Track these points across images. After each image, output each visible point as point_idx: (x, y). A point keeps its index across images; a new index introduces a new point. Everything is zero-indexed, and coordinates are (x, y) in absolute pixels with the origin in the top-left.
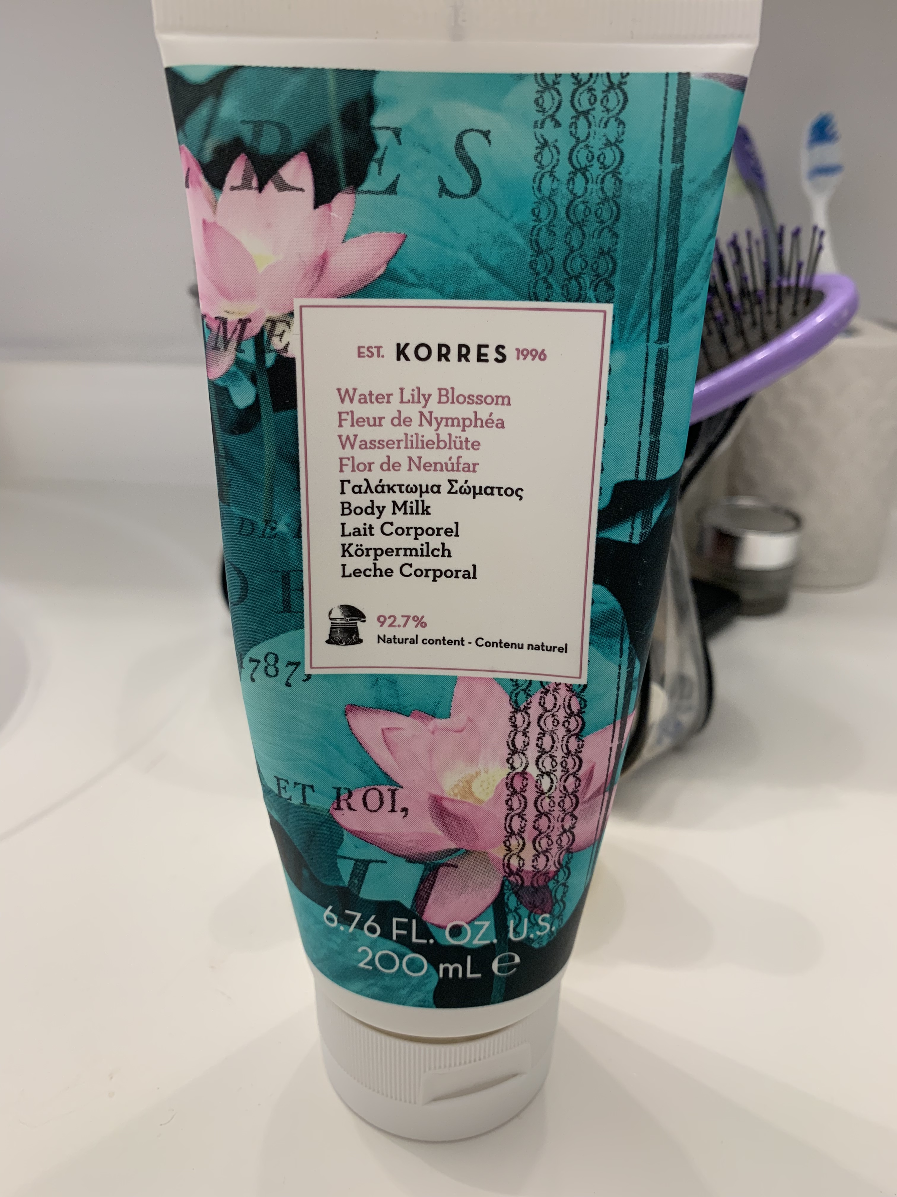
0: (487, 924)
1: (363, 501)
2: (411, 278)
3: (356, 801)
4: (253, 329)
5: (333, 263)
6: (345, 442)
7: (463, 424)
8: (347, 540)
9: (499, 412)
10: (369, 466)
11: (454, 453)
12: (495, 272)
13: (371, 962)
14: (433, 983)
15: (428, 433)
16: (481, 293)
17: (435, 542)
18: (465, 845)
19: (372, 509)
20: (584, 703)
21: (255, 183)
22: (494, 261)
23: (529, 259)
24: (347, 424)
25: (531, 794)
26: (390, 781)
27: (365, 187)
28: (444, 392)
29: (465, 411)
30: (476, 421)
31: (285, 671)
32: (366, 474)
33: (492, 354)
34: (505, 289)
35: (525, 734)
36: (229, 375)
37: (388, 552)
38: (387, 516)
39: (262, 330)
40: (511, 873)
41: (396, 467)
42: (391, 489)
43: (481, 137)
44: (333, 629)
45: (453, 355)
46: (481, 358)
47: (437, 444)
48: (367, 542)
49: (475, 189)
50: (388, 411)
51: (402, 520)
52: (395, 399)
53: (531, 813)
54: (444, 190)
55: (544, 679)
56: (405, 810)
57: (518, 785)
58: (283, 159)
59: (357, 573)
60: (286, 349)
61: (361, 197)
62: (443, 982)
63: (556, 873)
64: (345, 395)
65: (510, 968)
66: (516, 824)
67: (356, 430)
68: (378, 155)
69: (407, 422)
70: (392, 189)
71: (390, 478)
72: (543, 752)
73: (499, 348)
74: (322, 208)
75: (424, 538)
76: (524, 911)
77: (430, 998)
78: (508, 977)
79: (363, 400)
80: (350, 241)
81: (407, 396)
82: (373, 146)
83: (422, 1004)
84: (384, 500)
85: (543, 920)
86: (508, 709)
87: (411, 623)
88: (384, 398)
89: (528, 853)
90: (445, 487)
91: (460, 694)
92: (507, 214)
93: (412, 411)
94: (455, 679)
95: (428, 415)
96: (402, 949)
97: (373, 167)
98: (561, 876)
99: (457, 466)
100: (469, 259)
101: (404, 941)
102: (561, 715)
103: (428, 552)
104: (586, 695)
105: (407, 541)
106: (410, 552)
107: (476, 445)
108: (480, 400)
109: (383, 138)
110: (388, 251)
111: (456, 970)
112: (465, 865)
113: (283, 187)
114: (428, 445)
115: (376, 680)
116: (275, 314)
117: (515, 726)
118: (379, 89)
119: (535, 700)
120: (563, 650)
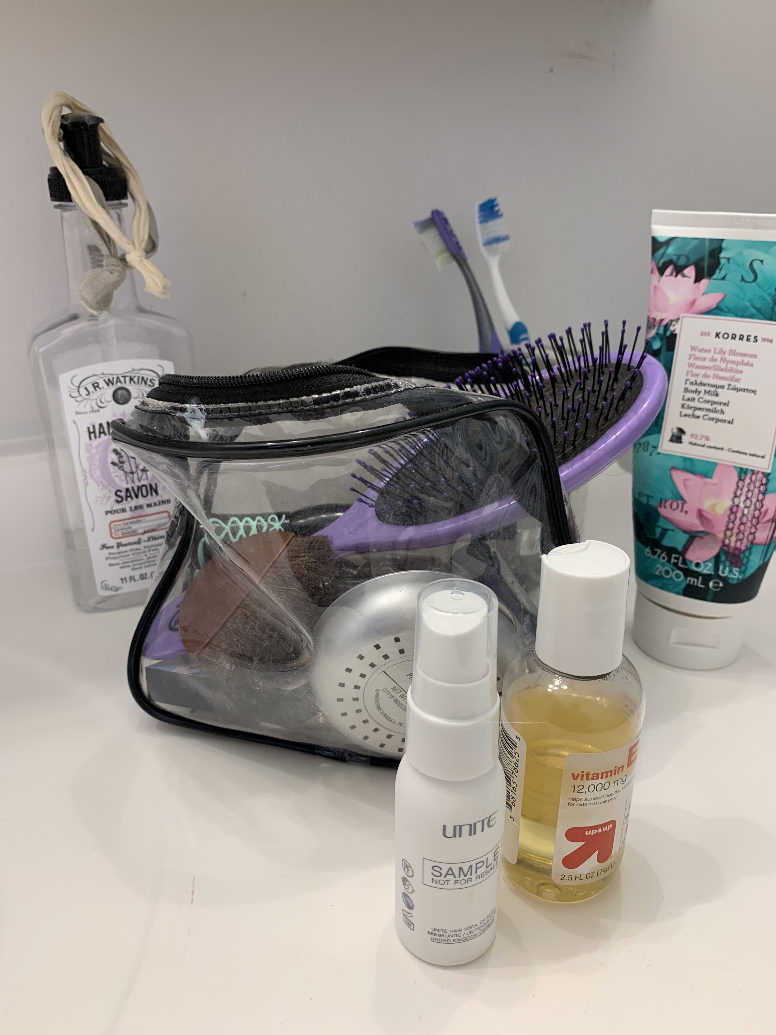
0: (710, 565)
1: (693, 388)
2: (726, 309)
3: (668, 504)
4: (664, 323)
5: (697, 303)
6: (690, 365)
7: (737, 363)
8: (684, 402)
9: (752, 360)
10: (698, 375)
11: (732, 374)
12: (758, 310)
13: (661, 572)
14: (683, 585)
15: (723, 365)
16: (751, 316)
17: (719, 408)
18: (708, 530)
19: (696, 391)
20: (768, 480)
21: (674, 274)
22: (758, 305)
23: (771, 306)
24: (692, 359)
25: (739, 514)
26: (682, 499)
27: (714, 277)
28: (731, 351)
29: (739, 359)
30: (742, 363)
31: (651, 449)
32: (696, 378)
33: (752, 339)
34: (761, 316)
35: (741, 489)
36: (653, 338)
37: (700, 409)
38: (702, 395)
39: (668, 323)
40: (724, 545)
41: (708, 377)
42: (705, 385)
43: (760, 262)
44: (673, 436)
45: (738, 338)
46: (748, 340)
47: (726, 370)
48: (692, 404)
49: (755, 280)
50: (708, 356)
51: (707, 397)
52: (713, 351)
53: (737, 522)
54: (743, 279)
55: (753, 468)
56: (686, 512)
57: (734, 509)
58: (685, 267)
59: (686, 415)
60: (674, 330)
61: (712, 281)
62: (688, 586)
63: (744, 551)
64: (693, 348)
65: (718, 587)
66: (731, 525)
67: (695, 361)
68: (720, 267)
69: (714, 360)
70: (723, 278)
71: (705, 381)
72: (747, 498)
73: (755, 337)
74: (697, 284)
75: (715, 406)
76: (727, 564)
77: (681, 591)
78: (716, 592)
79: (700, 351)
80: (705, 296)
81: (717, 351)
82: (719, 263)
83: (678, 593)
84: (701, 389)
85: (736, 571)
86: (736, 479)
87: (704, 439)
88: (708, 351)
89: (734, 539)
90: (726, 387)
91: (718, 470)
92: (765, 289)
93: (718, 357)
94: (717, 464)
95: (723, 359)
96: (674, 568)
97: (718, 271)
98: (747, 553)
99: (732, 379)
100: (748, 304)
101: (676, 564)
102: (758, 484)
103: (715, 411)
104: (770, 477)
105: (708, 406)
106: (708, 410)
107: (741, 372)
108: (745, 355)
109: (723, 261)
110: (718, 299)
111: (694, 582)
112: (707, 538)
113: (684, 276)
114: (722, 370)
115: (685, 459)
116: (673, 318)
117: (738, 486)
118: (724, 245)
119: (748, 476)
120: (763, 457)
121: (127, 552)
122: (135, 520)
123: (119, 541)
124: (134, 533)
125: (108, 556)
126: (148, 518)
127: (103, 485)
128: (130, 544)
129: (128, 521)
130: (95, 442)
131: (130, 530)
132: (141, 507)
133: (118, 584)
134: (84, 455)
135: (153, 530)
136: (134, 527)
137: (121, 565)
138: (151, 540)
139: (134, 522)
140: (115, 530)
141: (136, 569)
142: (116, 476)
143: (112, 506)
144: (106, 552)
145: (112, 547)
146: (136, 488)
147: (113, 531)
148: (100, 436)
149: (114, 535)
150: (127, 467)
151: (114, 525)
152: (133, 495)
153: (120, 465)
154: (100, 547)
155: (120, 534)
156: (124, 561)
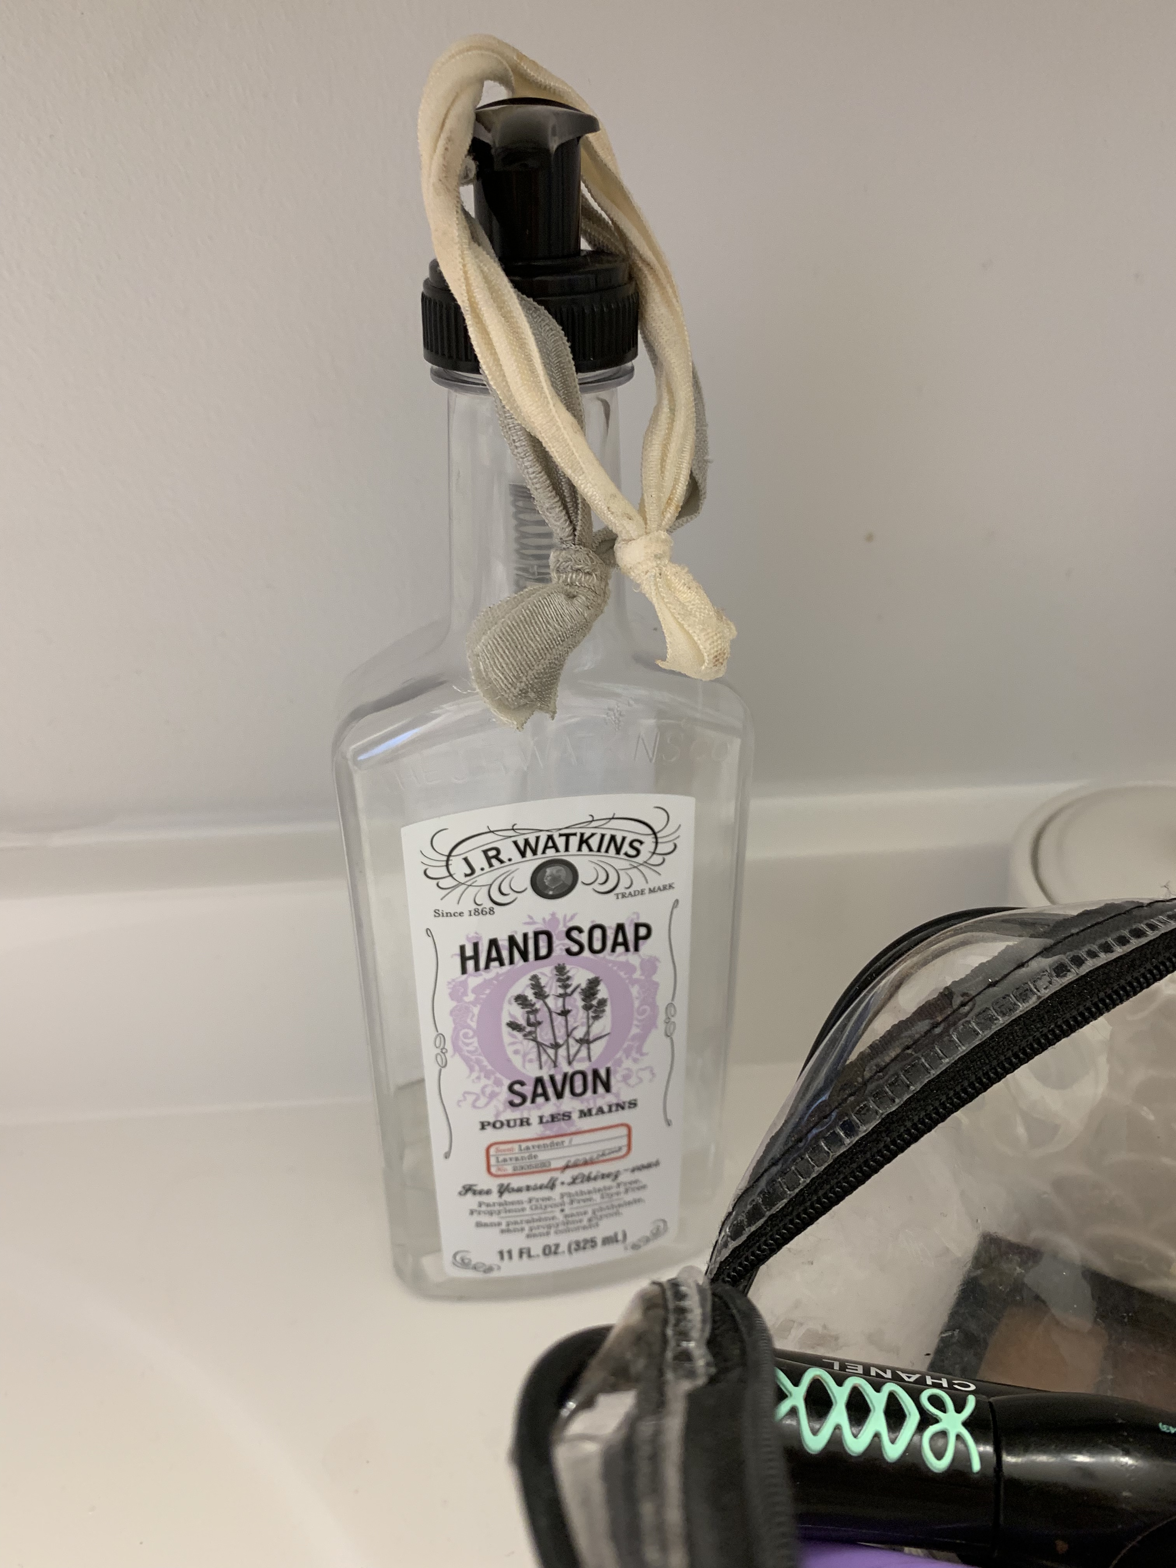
121: (520, 1202)
122: (548, 1142)
123: (505, 1181)
124: (544, 1167)
125: (475, 1207)
126: (577, 1139)
127: (482, 1069)
128: (528, 1188)
129: (530, 1144)
130: (474, 980)
131: (533, 1162)
132: (567, 1116)
133: (492, 1259)
134: (445, 1004)
135: (586, 1163)
136: (543, 1156)
137: (504, 1227)
138: (578, 1181)
139: (545, 1146)
140: (498, 1161)
141: (535, 1236)
142: (516, 1052)
143: (497, 1114)
144: (471, 1201)
145: (488, 1192)
146: (559, 1078)
147: (493, 1161)
148: (487, 967)
149: (493, 1170)
150: (544, 1035)
151: (497, 1150)
152: (550, 1091)
153: (528, 1029)
154: (460, 1189)
155: (509, 1169)
156: (512, 1220)
